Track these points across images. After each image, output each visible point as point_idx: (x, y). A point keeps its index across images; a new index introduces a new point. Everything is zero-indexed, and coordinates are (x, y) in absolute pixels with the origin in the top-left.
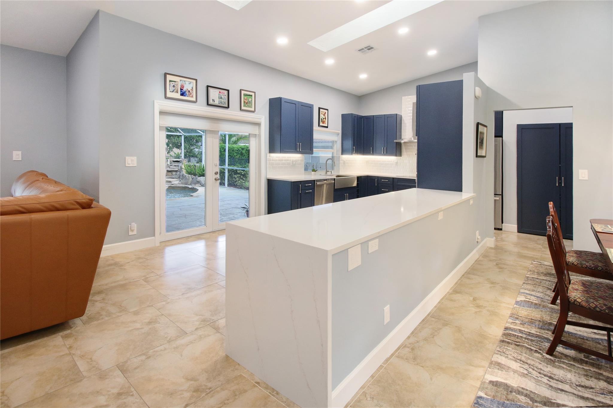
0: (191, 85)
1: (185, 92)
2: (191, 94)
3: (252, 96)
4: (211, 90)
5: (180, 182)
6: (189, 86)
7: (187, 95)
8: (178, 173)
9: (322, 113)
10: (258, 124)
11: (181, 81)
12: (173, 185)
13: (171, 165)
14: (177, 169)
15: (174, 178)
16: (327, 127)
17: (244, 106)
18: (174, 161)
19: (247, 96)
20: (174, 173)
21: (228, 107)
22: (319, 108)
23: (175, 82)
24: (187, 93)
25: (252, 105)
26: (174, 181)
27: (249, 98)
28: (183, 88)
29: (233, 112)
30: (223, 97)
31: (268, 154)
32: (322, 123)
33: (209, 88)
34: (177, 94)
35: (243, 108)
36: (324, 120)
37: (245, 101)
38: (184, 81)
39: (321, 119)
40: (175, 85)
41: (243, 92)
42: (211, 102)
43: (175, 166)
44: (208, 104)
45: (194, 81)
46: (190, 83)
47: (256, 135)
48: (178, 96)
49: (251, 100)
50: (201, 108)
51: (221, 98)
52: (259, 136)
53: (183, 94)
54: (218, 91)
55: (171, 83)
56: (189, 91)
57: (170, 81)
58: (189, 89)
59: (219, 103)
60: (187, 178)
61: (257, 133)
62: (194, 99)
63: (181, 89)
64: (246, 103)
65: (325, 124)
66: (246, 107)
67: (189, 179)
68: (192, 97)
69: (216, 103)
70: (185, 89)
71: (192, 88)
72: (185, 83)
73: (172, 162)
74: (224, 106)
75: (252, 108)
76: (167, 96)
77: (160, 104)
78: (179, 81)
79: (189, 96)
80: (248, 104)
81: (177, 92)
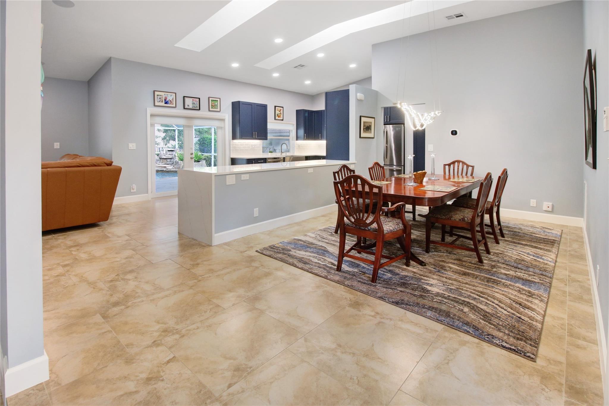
0: (172, 97)
1: (168, 101)
2: (172, 102)
3: (217, 101)
4: (186, 99)
5: (174, 167)
8: (172, 160)
9: (277, 110)
10: (223, 120)
11: (165, 94)
12: (168, 170)
13: (166, 154)
14: (171, 157)
15: (168, 164)
16: (283, 120)
17: (212, 108)
18: (168, 151)
20: (169, 160)
21: (200, 109)
22: (275, 106)
23: (161, 95)
24: (169, 102)
25: (218, 107)
26: (169, 166)
27: (215, 102)
28: (167, 99)
29: (204, 112)
30: (195, 103)
31: (232, 141)
32: (278, 117)
33: (185, 98)
34: (162, 103)
35: (211, 109)
36: (280, 115)
37: (212, 104)
38: (167, 95)
39: (277, 114)
40: (161, 98)
41: (210, 99)
42: (186, 107)
43: (170, 154)
44: (184, 108)
45: (174, 94)
47: (222, 127)
48: (163, 104)
49: (217, 104)
50: (179, 111)
51: (194, 104)
52: (224, 127)
53: (166, 103)
54: (192, 99)
55: (158, 96)
56: (171, 101)
57: (157, 95)
58: (171, 100)
59: (192, 107)
60: (180, 163)
61: (223, 126)
62: (174, 105)
63: (165, 100)
64: (213, 106)
65: (281, 117)
67: (180, 165)
68: (173, 104)
69: (191, 107)
70: (167, 100)
71: (173, 99)
72: (168, 96)
73: (167, 151)
74: (197, 109)
75: (218, 109)
76: (156, 104)
77: (151, 110)
78: (164, 95)
79: (171, 104)
80: (215, 107)
81: (162, 102)
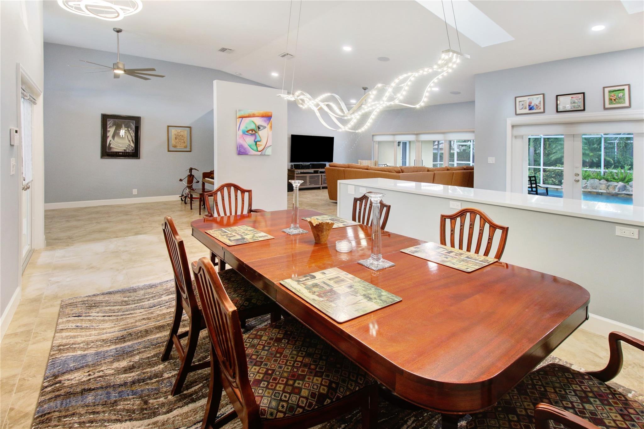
0: (539, 100)
1: (533, 106)
2: (538, 107)
3: (623, 90)
4: (561, 98)
6: (536, 101)
7: (535, 108)
19: (615, 92)
21: (584, 110)
23: (524, 101)
24: (535, 107)
25: (624, 100)
27: (619, 93)
28: (531, 104)
29: (593, 112)
30: (576, 101)
33: (559, 97)
34: (525, 110)
37: (611, 98)
38: (533, 98)
40: (524, 104)
41: (607, 89)
42: (561, 109)
44: (557, 111)
45: (542, 96)
46: (537, 99)
48: (527, 111)
49: (624, 95)
50: (551, 116)
51: (574, 103)
53: (530, 109)
54: (570, 97)
56: (537, 105)
57: (520, 102)
58: (537, 103)
59: (572, 108)
63: (529, 105)
64: (613, 100)
66: (614, 104)
68: (540, 109)
69: (568, 108)
70: (532, 105)
71: (540, 102)
72: (533, 100)
74: (579, 109)
75: (624, 103)
76: (518, 113)
77: (512, 120)
78: (527, 99)
79: (537, 108)
80: (617, 101)
81: (526, 108)
